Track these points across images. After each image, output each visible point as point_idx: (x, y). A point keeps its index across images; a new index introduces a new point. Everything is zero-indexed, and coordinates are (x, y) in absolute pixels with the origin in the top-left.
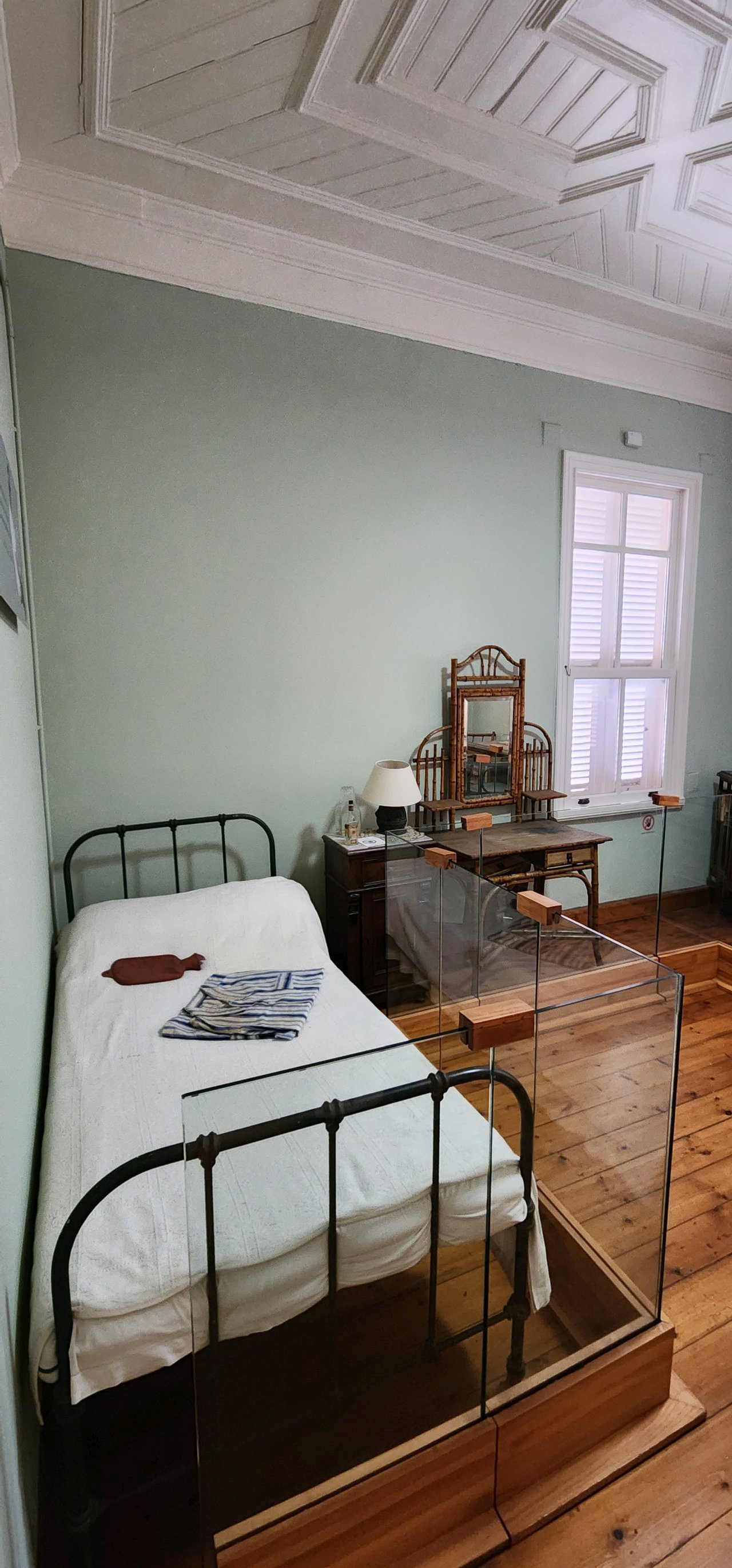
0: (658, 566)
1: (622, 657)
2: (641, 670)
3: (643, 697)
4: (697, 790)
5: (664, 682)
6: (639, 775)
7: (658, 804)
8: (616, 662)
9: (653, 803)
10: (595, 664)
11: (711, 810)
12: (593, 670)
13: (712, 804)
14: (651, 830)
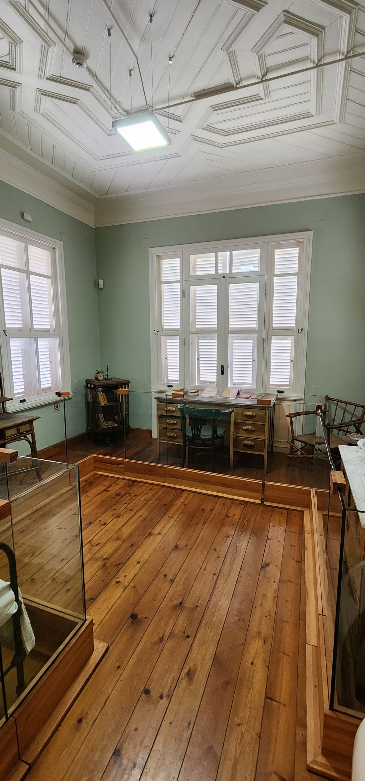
0: (47, 283)
1: (34, 327)
2: (45, 333)
3: (47, 347)
4: (77, 389)
5: (57, 339)
6: (50, 385)
7: (60, 397)
8: (31, 329)
9: (58, 397)
10: (20, 330)
11: (84, 397)
12: (19, 333)
13: (84, 395)
14: (59, 410)
